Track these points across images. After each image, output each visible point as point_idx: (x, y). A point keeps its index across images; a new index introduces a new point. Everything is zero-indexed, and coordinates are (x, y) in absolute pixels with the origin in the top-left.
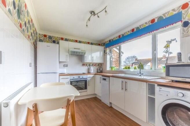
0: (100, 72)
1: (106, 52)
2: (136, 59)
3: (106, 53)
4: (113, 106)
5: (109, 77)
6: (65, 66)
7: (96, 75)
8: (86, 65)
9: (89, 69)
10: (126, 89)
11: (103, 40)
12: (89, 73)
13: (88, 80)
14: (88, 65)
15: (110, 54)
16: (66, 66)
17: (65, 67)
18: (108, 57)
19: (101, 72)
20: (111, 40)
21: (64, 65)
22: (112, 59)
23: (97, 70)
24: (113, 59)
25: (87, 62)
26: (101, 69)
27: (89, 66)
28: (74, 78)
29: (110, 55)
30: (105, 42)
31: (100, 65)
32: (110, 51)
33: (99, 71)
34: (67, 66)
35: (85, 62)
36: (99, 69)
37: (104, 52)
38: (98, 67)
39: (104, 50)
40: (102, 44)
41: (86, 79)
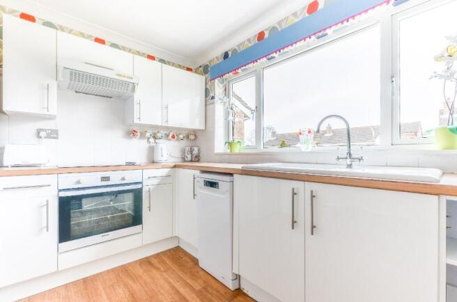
0: (191, 161)
1: (212, 94)
2: (274, 133)
3: (213, 98)
4: (247, 289)
5: (231, 175)
6: (43, 134)
7: (177, 169)
8: (141, 134)
9: (152, 150)
10: (313, 227)
11: (203, 53)
12: (152, 162)
13: (145, 190)
14: (148, 135)
15: (226, 100)
16: (48, 137)
17: (44, 140)
18: (219, 109)
19: (197, 159)
20: (230, 53)
21: (39, 132)
22: (231, 118)
23: (183, 152)
24: (234, 116)
25: (143, 121)
26: (196, 150)
27: (152, 140)
28: (80, 186)
29: (225, 103)
30: (210, 62)
31: (192, 137)
32: (226, 91)
33: (189, 157)
34: (53, 134)
35: (136, 121)
36: (187, 149)
37: (206, 95)
38: (184, 143)
39: (206, 89)
40: (198, 68)
41: (139, 186)
